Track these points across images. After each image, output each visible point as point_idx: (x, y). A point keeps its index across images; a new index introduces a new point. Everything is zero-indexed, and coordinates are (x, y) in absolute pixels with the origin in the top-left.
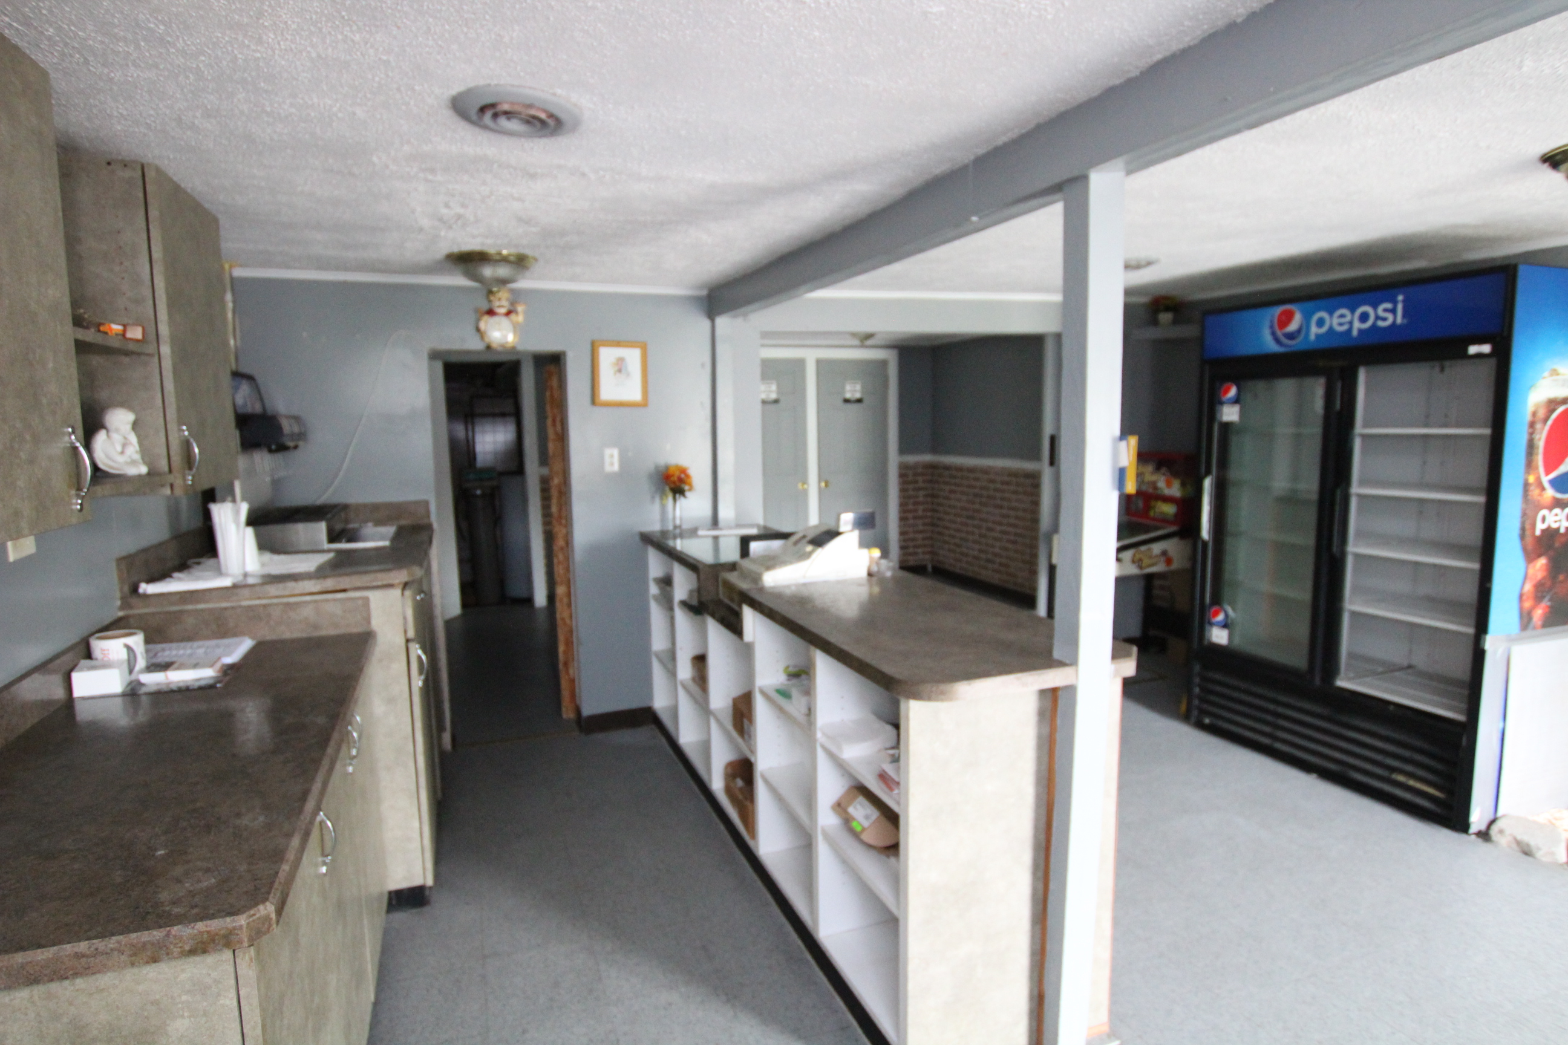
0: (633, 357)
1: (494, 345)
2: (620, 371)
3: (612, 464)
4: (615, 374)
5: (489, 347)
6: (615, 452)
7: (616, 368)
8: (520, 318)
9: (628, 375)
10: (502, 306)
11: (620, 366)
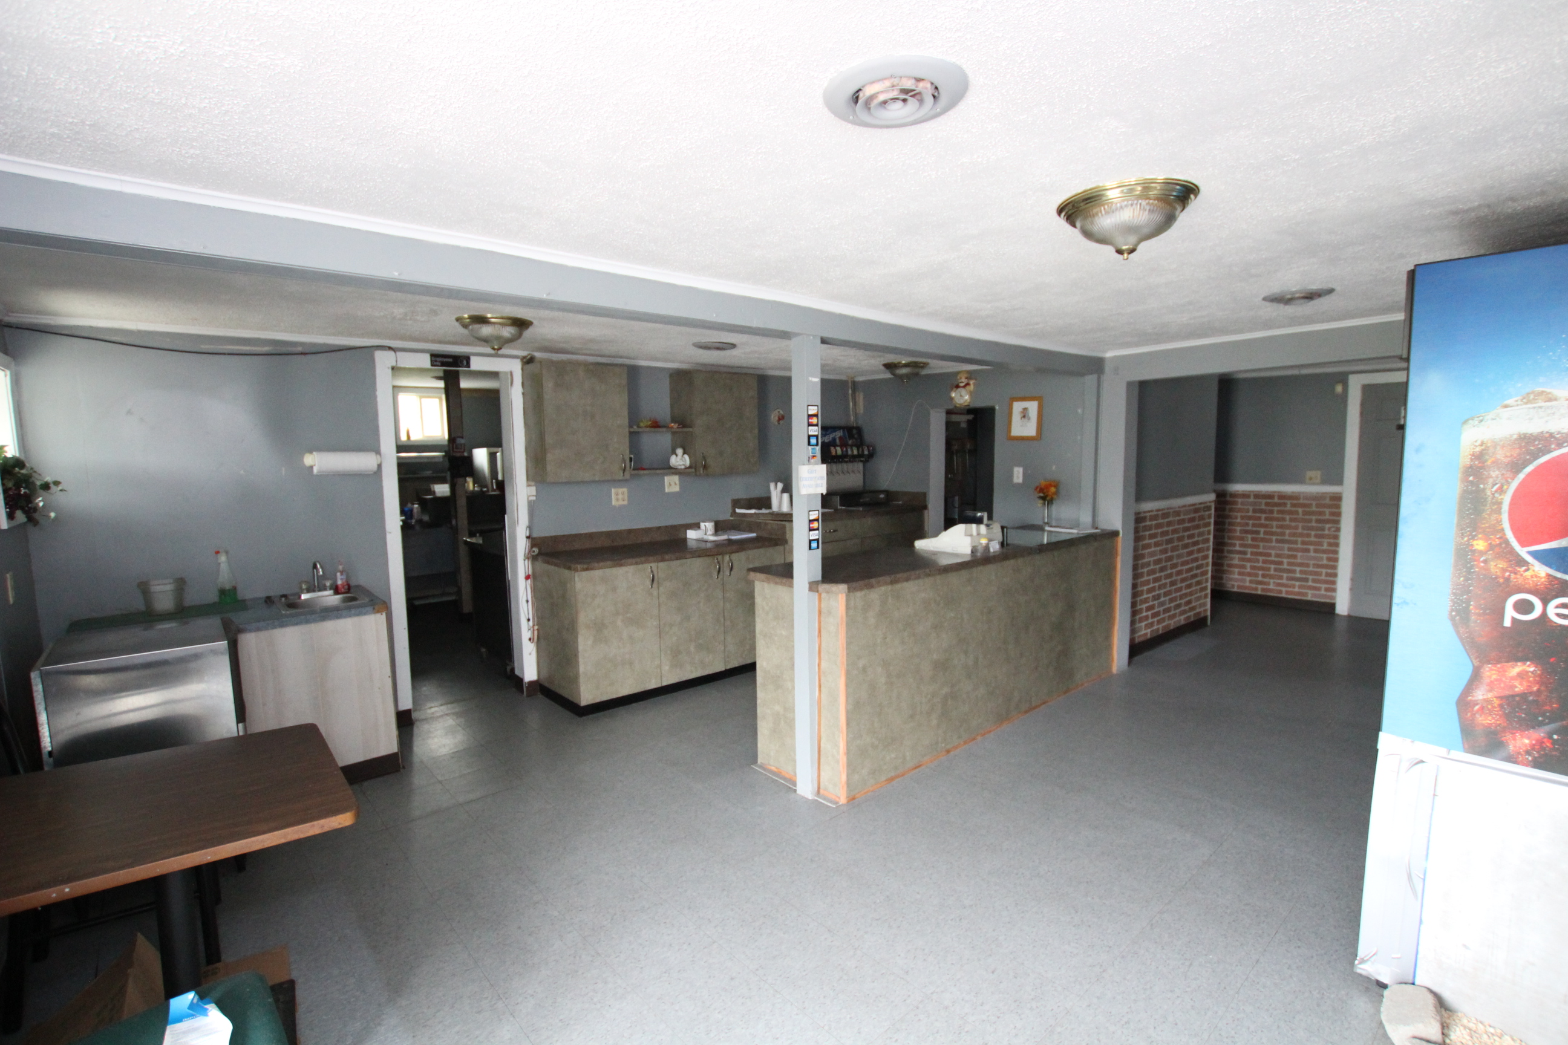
0: (1033, 407)
1: (958, 405)
2: (1024, 417)
3: (1018, 477)
4: (1021, 418)
5: (956, 406)
6: (1021, 470)
7: (1023, 415)
8: (972, 387)
9: (1029, 419)
10: (962, 382)
11: (1025, 414)
